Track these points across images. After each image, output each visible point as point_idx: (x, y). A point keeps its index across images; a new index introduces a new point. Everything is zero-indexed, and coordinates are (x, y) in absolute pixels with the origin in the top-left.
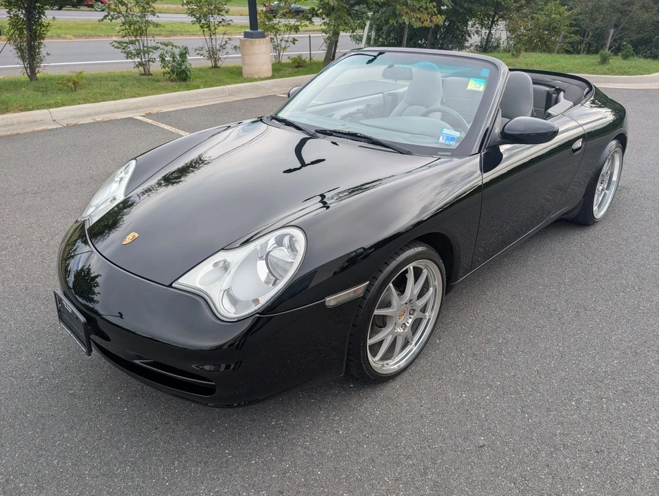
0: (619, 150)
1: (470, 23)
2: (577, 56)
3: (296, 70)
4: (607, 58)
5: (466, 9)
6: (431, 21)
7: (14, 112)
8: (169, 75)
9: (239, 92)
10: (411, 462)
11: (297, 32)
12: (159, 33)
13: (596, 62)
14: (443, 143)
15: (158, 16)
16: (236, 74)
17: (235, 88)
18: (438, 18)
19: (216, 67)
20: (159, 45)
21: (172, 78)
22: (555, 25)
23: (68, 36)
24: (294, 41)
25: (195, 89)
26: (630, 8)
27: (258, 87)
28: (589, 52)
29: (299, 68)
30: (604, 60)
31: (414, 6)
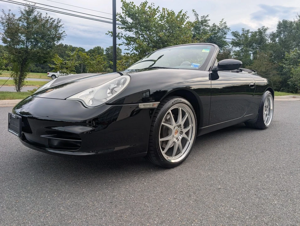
0: (271, 95)
7: (7, 100)
10: (182, 193)
14: (193, 68)
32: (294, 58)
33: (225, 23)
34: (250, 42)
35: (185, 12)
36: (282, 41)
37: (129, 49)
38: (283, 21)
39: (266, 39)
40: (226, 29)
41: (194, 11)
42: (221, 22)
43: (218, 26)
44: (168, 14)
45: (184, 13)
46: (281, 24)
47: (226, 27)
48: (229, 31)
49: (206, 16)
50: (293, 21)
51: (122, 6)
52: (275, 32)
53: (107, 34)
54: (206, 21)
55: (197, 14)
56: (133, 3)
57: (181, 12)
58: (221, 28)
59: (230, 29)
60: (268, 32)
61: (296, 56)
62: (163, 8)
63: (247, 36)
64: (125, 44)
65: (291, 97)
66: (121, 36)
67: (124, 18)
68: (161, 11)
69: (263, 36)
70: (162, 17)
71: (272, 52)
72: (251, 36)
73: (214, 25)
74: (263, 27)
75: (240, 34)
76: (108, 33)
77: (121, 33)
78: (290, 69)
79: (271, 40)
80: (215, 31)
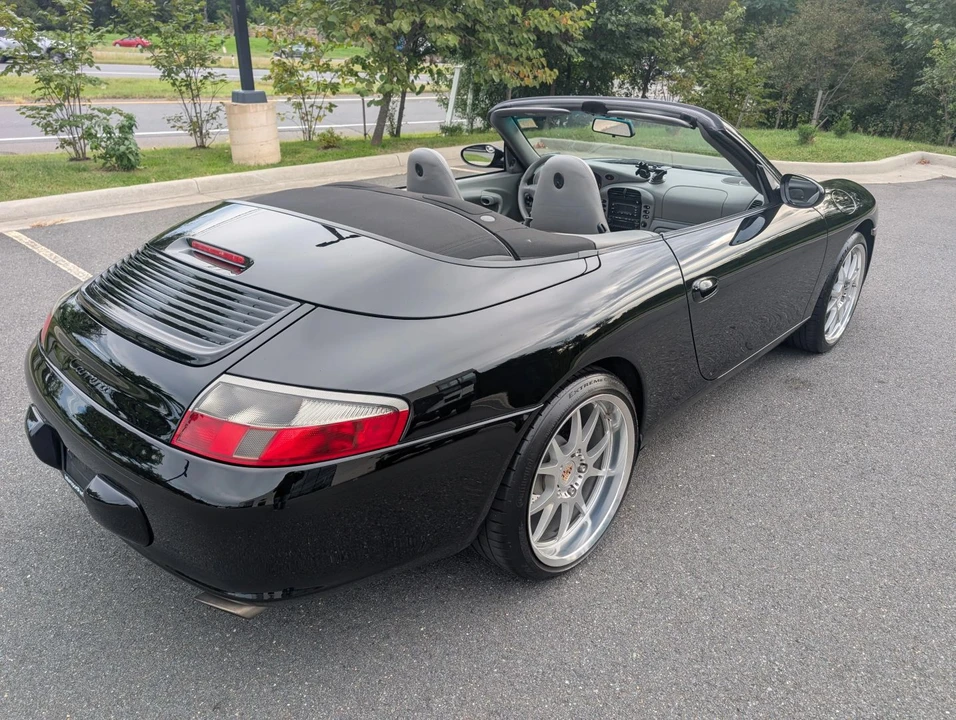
1: (616, 82)
2: (767, 132)
3: (322, 152)
4: (809, 134)
5: (602, 61)
6: (535, 77)
8: (103, 161)
9: (217, 188)
11: (334, 93)
12: (161, 95)
13: (793, 142)
15: (98, 68)
16: (223, 159)
17: (210, 182)
18: (545, 72)
19: (203, 146)
20: (96, 112)
21: (108, 165)
22: (739, 84)
23: (16, 98)
24: (331, 106)
25: (140, 183)
26: (848, 61)
27: (250, 180)
28: (783, 126)
29: (330, 150)
30: (805, 139)
31: (508, 53)
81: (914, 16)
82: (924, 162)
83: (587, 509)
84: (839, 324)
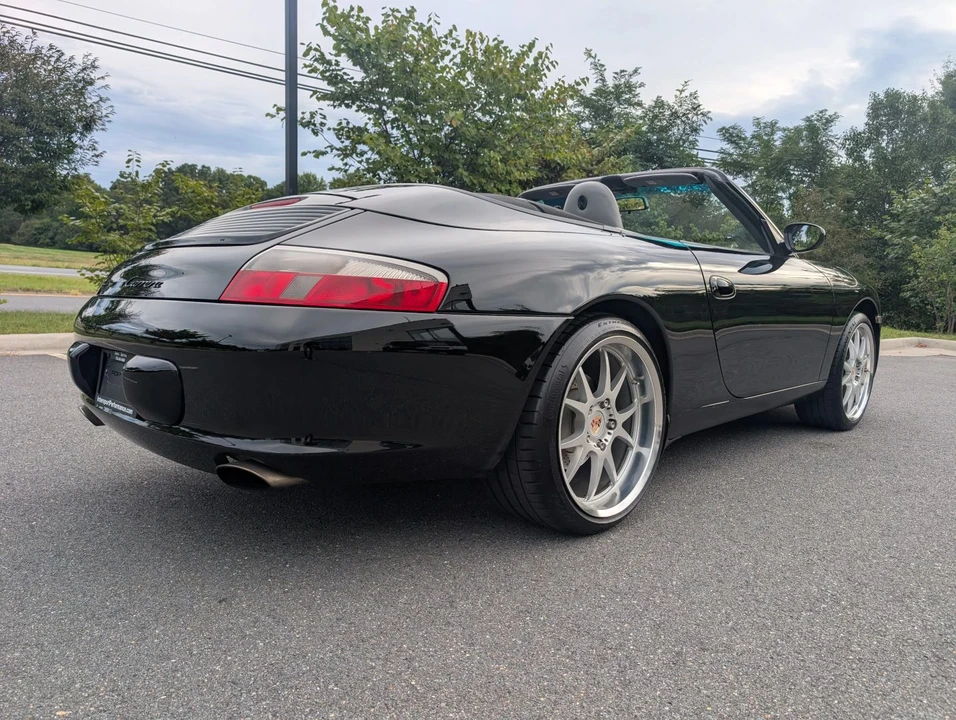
32: (922, 212)
33: (694, 95)
34: (779, 160)
35: (547, 49)
36: (885, 158)
37: (347, 167)
38: (888, 94)
39: (831, 152)
40: (697, 114)
41: (590, 56)
42: (681, 91)
43: (671, 104)
44: (485, 52)
45: (543, 50)
46: (881, 102)
47: (696, 108)
48: (708, 121)
49: (630, 70)
50: (918, 93)
51: (323, 19)
52: (861, 127)
53: (273, 116)
54: (630, 88)
55: (603, 66)
56: (360, 10)
57: (531, 46)
58: (681, 111)
59: (709, 115)
60: (839, 130)
61: (927, 204)
62: (468, 31)
63: (769, 141)
64: (335, 152)
65: (910, 344)
66: (322, 124)
67: (334, 62)
68: (463, 42)
69: (823, 142)
70: (467, 61)
71: (850, 193)
72: (784, 143)
73: (659, 103)
74: (821, 112)
75: (748, 135)
76: (273, 111)
77: (320, 111)
78: (908, 248)
79: (849, 154)
80: (660, 120)
81: (892, 232)
82: (921, 345)
83: (620, 479)
84: (856, 407)
